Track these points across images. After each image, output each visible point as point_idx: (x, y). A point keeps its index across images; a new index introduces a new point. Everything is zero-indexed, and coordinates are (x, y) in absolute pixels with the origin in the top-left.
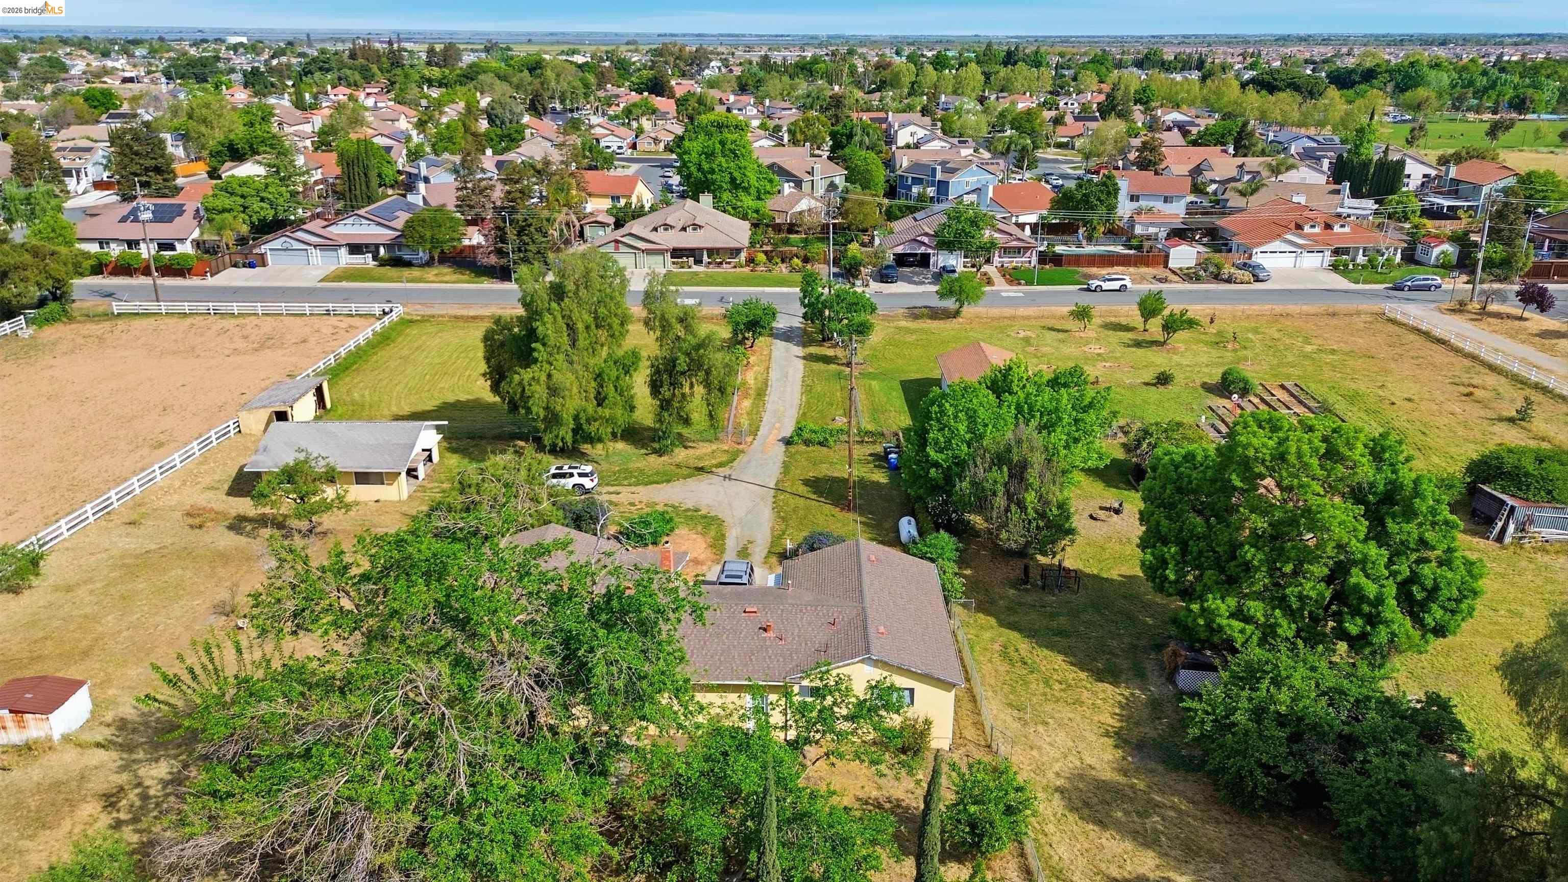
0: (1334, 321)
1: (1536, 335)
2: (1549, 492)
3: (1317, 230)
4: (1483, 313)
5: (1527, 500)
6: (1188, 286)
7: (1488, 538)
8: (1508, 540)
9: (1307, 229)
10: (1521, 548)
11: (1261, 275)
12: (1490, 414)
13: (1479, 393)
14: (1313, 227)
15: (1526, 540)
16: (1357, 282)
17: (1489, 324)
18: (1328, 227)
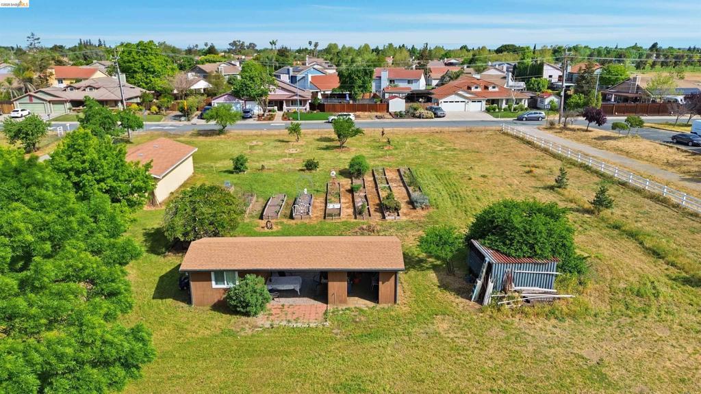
0: (469, 135)
1: (595, 139)
2: (532, 247)
3: (479, 90)
4: (565, 128)
5: (508, 255)
6: (394, 120)
7: (470, 299)
8: (487, 300)
9: (473, 89)
10: (499, 310)
11: (439, 113)
12: (539, 184)
13: (537, 171)
14: (476, 88)
15: (505, 301)
16: (497, 117)
17: (565, 134)
18: (486, 88)
